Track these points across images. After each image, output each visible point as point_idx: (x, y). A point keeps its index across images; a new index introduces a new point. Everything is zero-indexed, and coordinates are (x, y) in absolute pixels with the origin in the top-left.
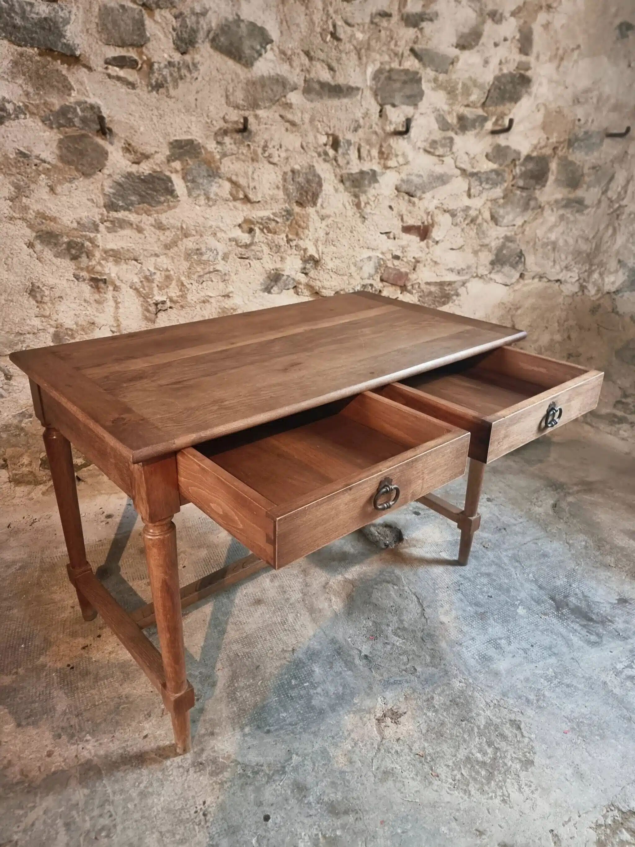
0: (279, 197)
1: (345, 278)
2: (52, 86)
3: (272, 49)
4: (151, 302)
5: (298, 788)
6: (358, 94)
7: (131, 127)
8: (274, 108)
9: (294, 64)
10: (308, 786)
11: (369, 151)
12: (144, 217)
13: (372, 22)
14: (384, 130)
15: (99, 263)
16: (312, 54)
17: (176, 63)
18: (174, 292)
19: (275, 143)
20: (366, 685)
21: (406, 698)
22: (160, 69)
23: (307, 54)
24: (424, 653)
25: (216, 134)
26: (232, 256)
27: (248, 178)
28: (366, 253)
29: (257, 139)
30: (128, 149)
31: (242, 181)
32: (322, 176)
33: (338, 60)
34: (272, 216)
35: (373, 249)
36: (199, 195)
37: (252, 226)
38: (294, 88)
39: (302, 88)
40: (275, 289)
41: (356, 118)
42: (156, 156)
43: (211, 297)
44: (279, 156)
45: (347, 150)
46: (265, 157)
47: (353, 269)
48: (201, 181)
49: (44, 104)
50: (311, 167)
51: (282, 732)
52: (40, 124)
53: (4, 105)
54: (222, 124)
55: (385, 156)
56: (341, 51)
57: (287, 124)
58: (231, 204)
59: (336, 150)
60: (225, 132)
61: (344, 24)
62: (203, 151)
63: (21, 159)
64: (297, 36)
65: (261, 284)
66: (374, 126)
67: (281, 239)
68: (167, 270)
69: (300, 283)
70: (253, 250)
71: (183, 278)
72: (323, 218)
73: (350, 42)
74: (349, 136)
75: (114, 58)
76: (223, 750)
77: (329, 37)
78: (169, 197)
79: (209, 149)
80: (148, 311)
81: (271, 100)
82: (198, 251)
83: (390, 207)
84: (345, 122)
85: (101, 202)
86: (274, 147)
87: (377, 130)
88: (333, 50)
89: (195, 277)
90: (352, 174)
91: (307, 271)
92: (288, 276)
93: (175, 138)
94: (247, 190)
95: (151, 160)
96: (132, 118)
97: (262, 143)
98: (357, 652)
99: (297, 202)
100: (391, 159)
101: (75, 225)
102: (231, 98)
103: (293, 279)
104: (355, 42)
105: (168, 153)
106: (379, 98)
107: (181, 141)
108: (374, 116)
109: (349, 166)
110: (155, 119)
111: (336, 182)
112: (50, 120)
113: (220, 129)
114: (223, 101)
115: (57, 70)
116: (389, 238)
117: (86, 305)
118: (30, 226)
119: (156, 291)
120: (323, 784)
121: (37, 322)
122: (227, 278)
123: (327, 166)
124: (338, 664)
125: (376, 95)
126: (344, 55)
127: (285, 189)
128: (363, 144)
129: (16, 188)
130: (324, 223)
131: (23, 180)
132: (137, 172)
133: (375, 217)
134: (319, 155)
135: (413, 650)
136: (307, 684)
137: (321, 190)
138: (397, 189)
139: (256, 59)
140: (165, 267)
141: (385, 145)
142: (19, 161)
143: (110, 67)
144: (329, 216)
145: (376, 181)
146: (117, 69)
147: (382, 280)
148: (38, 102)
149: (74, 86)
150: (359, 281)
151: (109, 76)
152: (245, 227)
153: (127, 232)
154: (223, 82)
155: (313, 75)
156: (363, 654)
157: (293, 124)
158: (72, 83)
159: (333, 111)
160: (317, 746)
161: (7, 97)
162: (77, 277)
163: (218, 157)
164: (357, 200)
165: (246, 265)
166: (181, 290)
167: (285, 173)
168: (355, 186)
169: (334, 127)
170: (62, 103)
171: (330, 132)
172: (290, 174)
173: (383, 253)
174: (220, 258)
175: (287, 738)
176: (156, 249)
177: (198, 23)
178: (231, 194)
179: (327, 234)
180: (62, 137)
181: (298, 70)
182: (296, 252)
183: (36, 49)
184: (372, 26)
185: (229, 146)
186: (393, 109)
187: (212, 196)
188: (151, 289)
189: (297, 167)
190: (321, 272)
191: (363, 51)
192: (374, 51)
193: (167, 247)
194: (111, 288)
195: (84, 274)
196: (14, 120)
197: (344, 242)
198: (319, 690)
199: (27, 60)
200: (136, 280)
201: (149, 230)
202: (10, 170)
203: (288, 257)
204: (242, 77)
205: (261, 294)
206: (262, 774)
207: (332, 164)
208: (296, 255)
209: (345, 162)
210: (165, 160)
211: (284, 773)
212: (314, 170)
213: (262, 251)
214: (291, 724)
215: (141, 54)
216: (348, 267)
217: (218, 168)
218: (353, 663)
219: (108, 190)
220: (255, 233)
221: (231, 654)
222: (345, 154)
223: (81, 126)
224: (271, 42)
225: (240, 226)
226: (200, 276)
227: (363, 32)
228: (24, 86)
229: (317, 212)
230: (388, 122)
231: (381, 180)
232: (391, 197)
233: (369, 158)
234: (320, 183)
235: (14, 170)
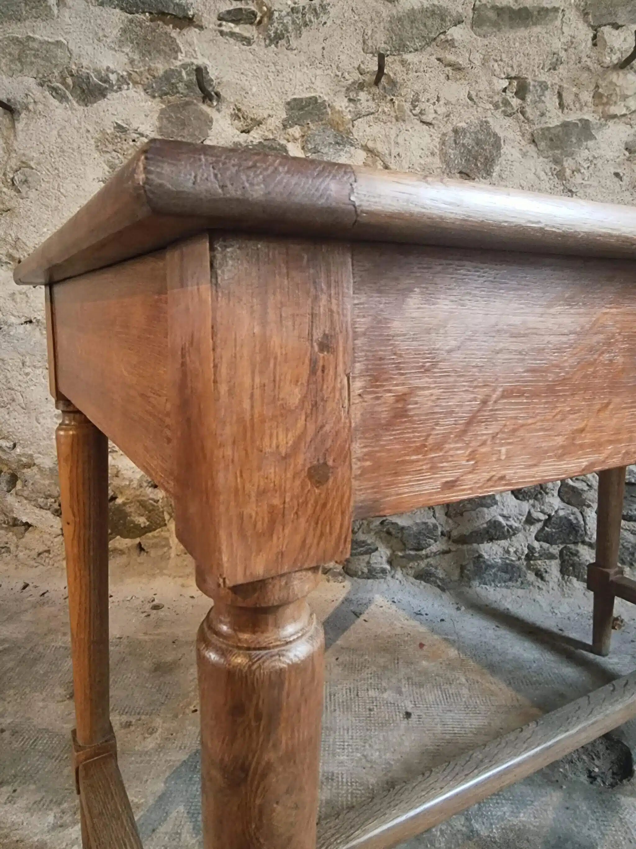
0: (434, 166)
2: (159, 52)
6: (556, 18)
7: (243, 89)
8: (430, 49)
11: (576, 95)
14: (600, 63)
17: (301, 8)
19: (431, 95)
22: (281, 18)
25: (348, 89)
27: (389, 143)
29: (403, 91)
30: (238, 115)
31: (380, 147)
32: (501, 135)
38: (458, 21)
39: (470, 21)
41: (556, 51)
42: (270, 121)
44: (436, 112)
45: (540, 97)
46: (415, 115)
49: (149, 70)
50: (484, 125)
52: (142, 93)
53: (107, 75)
54: (356, 76)
55: (605, 100)
57: (449, 70)
59: (523, 99)
60: (361, 86)
62: (329, 110)
63: (118, 134)
66: (584, 59)
74: (543, 77)
75: (229, 12)
79: (338, 108)
83: (617, 175)
84: (537, 58)
86: (428, 100)
87: (589, 63)
90: (548, 129)
93: (295, 97)
94: (387, 159)
95: (263, 126)
96: (243, 78)
97: (411, 96)
99: (460, 173)
100: (615, 103)
102: (370, 43)
105: (284, 116)
106: (591, 18)
107: (301, 100)
108: (584, 44)
109: (543, 119)
110: (271, 76)
111: (523, 142)
112: (153, 87)
113: (354, 83)
114: (360, 47)
115: (166, 33)
123: (508, 122)
125: (586, 14)
127: (444, 155)
128: (565, 86)
129: (110, 167)
131: (119, 158)
132: (245, 142)
134: (497, 107)
137: (499, 155)
138: (626, 149)
141: (603, 83)
142: (116, 136)
143: (224, 23)
145: (591, 137)
146: (232, 25)
148: (142, 69)
149: (182, 49)
151: (222, 33)
154: (360, 24)
157: (457, 68)
158: (181, 46)
159: (517, 44)
161: (112, 67)
163: (349, 117)
164: (558, 168)
167: (444, 135)
168: (552, 148)
169: (519, 66)
170: (167, 67)
171: (513, 73)
172: (452, 134)
180: (164, 106)
183: (147, 14)
185: (365, 104)
186: (615, 32)
189: (463, 125)
196: (116, 92)
199: (137, 26)
202: (106, 147)
204: (384, 15)
207: (517, 119)
209: (538, 113)
210: (281, 126)
212: (489, 127)
215: (260, 4)
217: (349, 132)
222: (538, 101)
223: (185, 92)
228: (130, 54)
230: (608, 51)
231: (599, 136)
232: (617, 160)
233: (578, 105)
234: (497, 144)
235: (111, 147)
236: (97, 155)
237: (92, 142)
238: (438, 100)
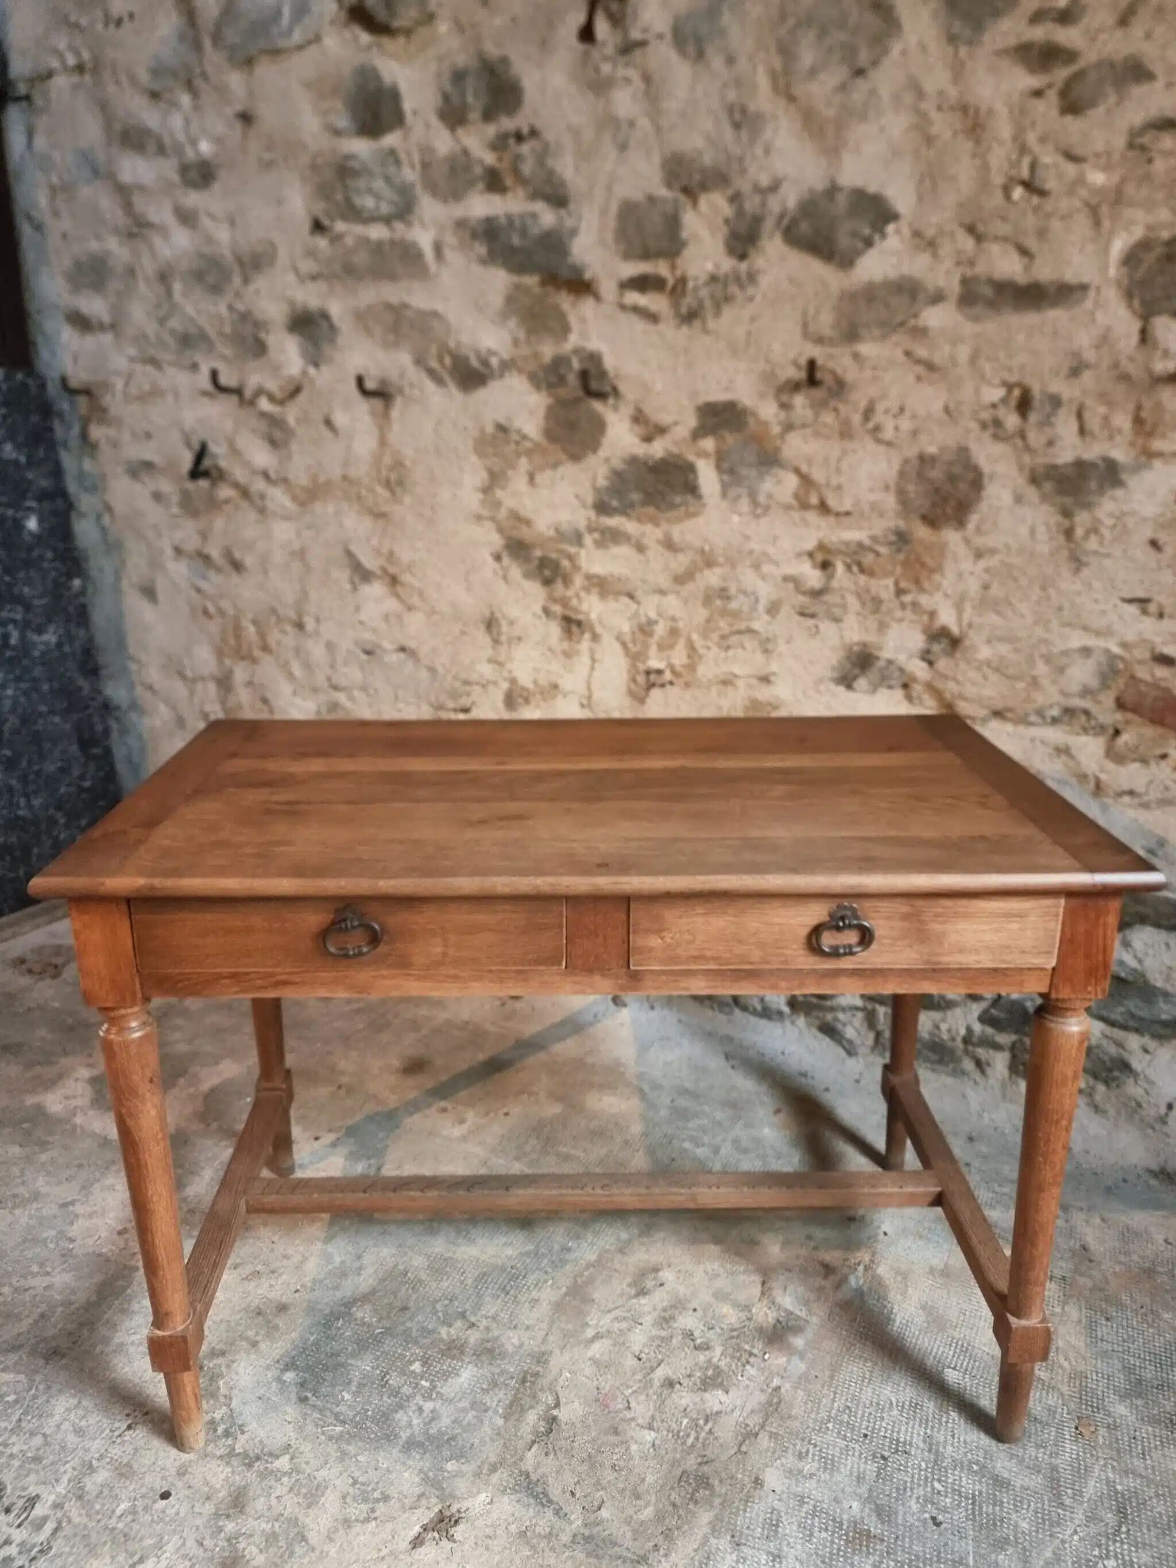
0: (887, 507)
1: (1020, 685)
2: (547, 329)
3: (898, 232)
4: (641, 667)
5: (237, 1498)
6: (1086, 298)
7: (644, 384)
8: (895, 338)
9: (942, 252)
10: (247, 1509)
11: (1106, 419)
12: (648, 528)
13: (1131, 146)
14: (1148, 370)
15: (577, 596)
16: (980, 228)
17: (725, 276)
18: (679, 657)
19: (892, 403)
20: (493, 1459)
21: (522, 1534)
22: (696, 289)
23: (971, 229)
24: (653, 1498)
25: (778, 389)
26: (785, 611)
27: (829, 469)
28: (1077, 640)
29: (854, 396)
30: (638, 418)
31: (818, 475)
32: (986, 468)
33: (1042, 233)
34: (867, 542)
35: (1098, 633)
36: (739, 497)
37: (830, 558)
38: (938, 298)
39: (955, 297)
40: (862, 683)
41: (1077, 349)
42: (676, 429)
43: (736, 676)
44: (898, 429)
45: (1049, 416)
46: (868, 431)
47: (1041, 669)
48: (744, 471)
49: (534, 354)
50: (963, 451)
51: (316, 1415)
52: (527, 384)
53: (488, 358)
54: (789, 372)
55: (1148, 428)
56: (1048, 216)
57: (920, 369)
58: (796, 515)
59: (1024, 416)
60: (795, 387)
61: (1060, 160)
62: (751, 421)
63: (500, 435)
64: (950, 200)
65: (833, 668)
66: (1124, 362)
67: (884, 587)
68: (674, 619)
69: (914, 680)
70: (826, 603)
71: (695, 637)
72: (979, 555)
73: (1071, 192)
74: (1058, 386)
75: (634, 279)
76: (237, 1373)
77: (1018, 193)
78: (689, 498)
79: (763, 417)
80: (634, 680)
81: (883, 324)
82: (723, 593)
83: (1154, 544)
84: (1049, 358)
85: (590, 499)
86: (887, 412)
87: (1130, 370)
88: (1029, 214)
89: (715, 636)
90: (1055, 467)
91: (931, 657)
92: (890, 662)
93: (708, 399)
94: (825, 491)
95: (668, 437)
97: (863, 404)
98: (551, 1400)
99: (922, 517)
100: (1163, 436)
101: (552, 533)
102: (812, 328)
103: (901, 670)
104: (1083, 193)
105: (694, 424)
106: (1136, 303)
107: (716, 404)
108: (1126, 340)
109: (1053, 450)
111: (1021, 481)
112: (539, 377)
113: (788, 382)
114: (798, 330)
115: (556, 303)
116: (1145, 612)
117: (549, 654)
118: (500, 530)
119: (653, 650)
120: (264, 1525)
121: (486, 670)
122: (770, 646)
123: (998, 449)
124: (501, 1395)
125: (1129, 295)
126: (1056, 225)
127: (901, 494)
128: (1089, 402)
129: (490, 474)
130: (982, 564)
131: (499, 464)
132: (646, 454)
133: (1107, 562)
134: (984, 426)
135: (643, 1480)
136: (427, 1384)
137: (978, 498)
139: (859, 253)
140: (671, 613)
141: (1147, 404)
142: (497, 438)
143: (626, 292)
144: (992, 551)
145: (1120, 484)
146: (636, 295)
147: (1121, 705)
148: (527, 353)
149: (574, 326)
150: (1057, 698)
152: (820, 557)
153: (624, 550)
154: (799, 300)
155: (980, 269)
156: (555, 1412)
157: (930, 367)
158: (572, 322)
159: (1022, 337)
160: (323, 1474)
161: (493, 347)
162: (547, 611)
163: (776, 430)
164: (1067, 523)
165: (809, 628)
166: (689, 656)
167: (906, 461)
168: (1061, 491)
169: (1022, 368)
170: (556, 352)
171: (1013, 379)
172: (916, 463)
173: (1124, 645)
174: (761, 608)
175: (310, 1428)
176: (664, 581)
177: (764, 204)
178: (796, 496)
179: (986, 587)
180: (551, 402)
181: (948, 263)
182: (914, 617)
183: (535, 278)
184: (1130, 154)
185: (800, 412)
186: (1174, 324)
187: (762, 499)
188: (646, 646)
189: (932, 450)
190: (963, 665)
191: (1104, 209)
192: (1131, 204)
193: (681, 579)
194: (587, 636)
195: (557, 609)
196: (498, 379)
197: (1023, 607)
198: (428, 1406)
199: (524, 294)
200: (626, 628)
201: (655, 550)
202: (485, 449)
203: (895, 626)
204: (833, 288)
205: (832, 686)
206: (230, 1441)
207: (1015, 446)
208: (912, 622)
209: (1043, 439)
210: (689, 436)
211: (250, 1466)
212: (968, 459)
213: (844, 606)
214: (337, 1416)
215: (673, 267)
216: (1031, 661)
217: (777, 450)
218: (523, 1410)
219: (602, 482)
220: (834, 572)
221: (401, 1267)
222: (1047, 422)
223: (575, 385)
224: (894, 217)
225: (811, 555)
226: (723, 637)
227: (1107, 168)
228: (514, 331)
229: (967, 541)
230: (1159, 353)
231: (1132, 481)
232: (1161, 520)
233: (1106, 433)
234: (977, 482)
235: (490, 450)
236: (474, 458)
237: (470, 443)
238: (902, 410)
